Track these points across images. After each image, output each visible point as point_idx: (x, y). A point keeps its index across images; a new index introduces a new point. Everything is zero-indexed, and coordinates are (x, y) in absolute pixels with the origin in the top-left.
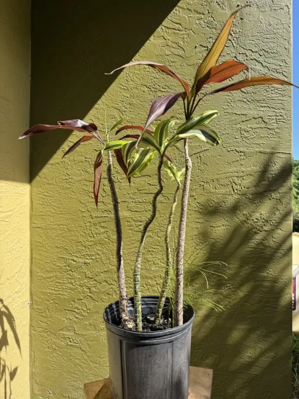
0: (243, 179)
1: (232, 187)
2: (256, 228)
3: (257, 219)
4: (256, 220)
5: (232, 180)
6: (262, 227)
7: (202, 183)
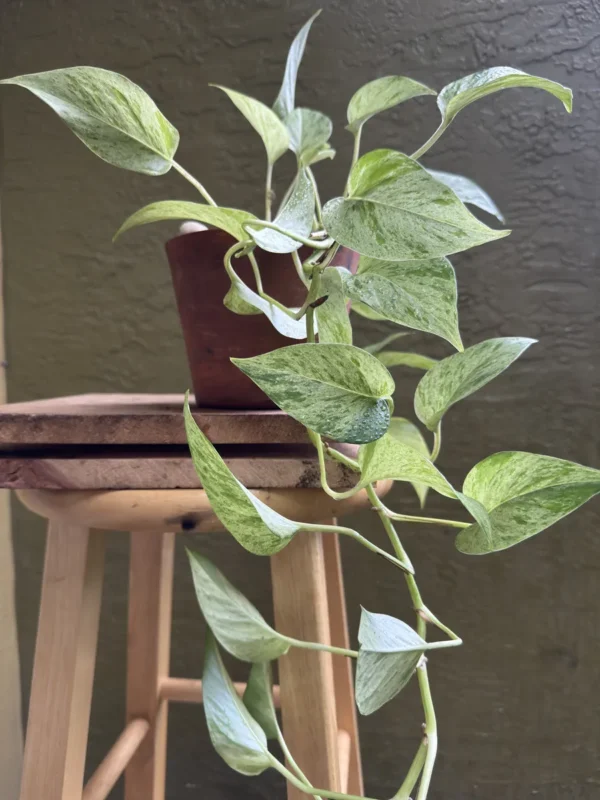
0: (502, 26)
1: (474, 48)
2: (534, 149)
3: (534, 125)
4: (533, 130)
5: (472, 32)
6: (547, 145)
7: (399, 46)
